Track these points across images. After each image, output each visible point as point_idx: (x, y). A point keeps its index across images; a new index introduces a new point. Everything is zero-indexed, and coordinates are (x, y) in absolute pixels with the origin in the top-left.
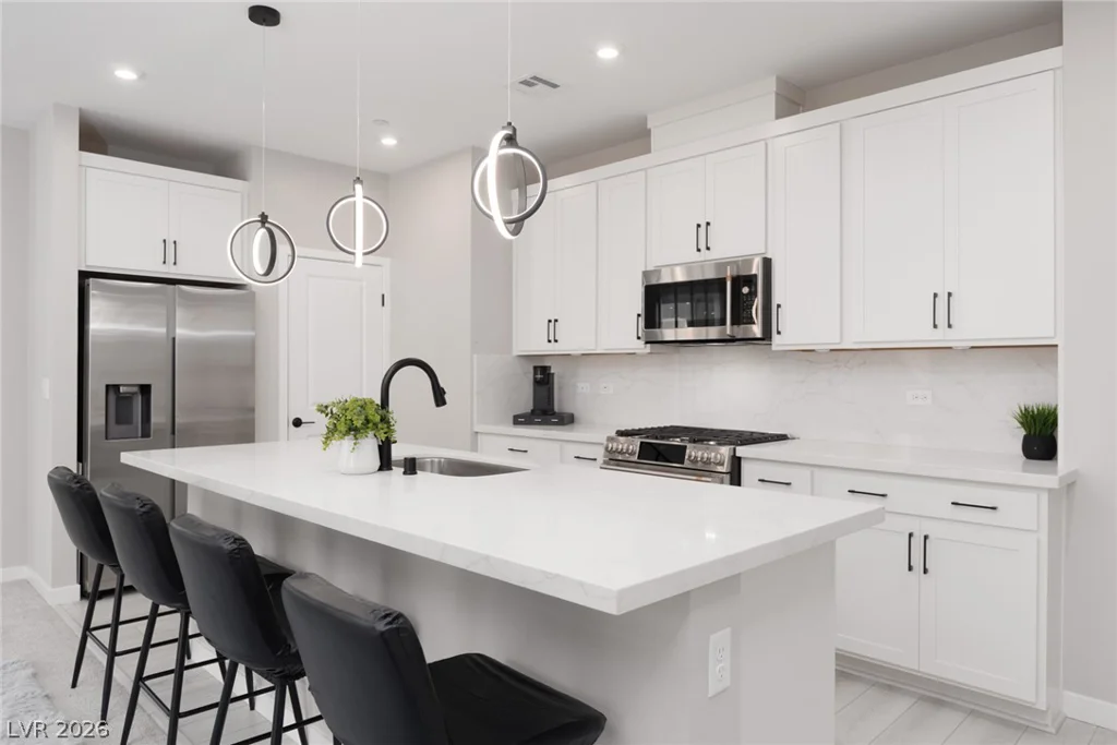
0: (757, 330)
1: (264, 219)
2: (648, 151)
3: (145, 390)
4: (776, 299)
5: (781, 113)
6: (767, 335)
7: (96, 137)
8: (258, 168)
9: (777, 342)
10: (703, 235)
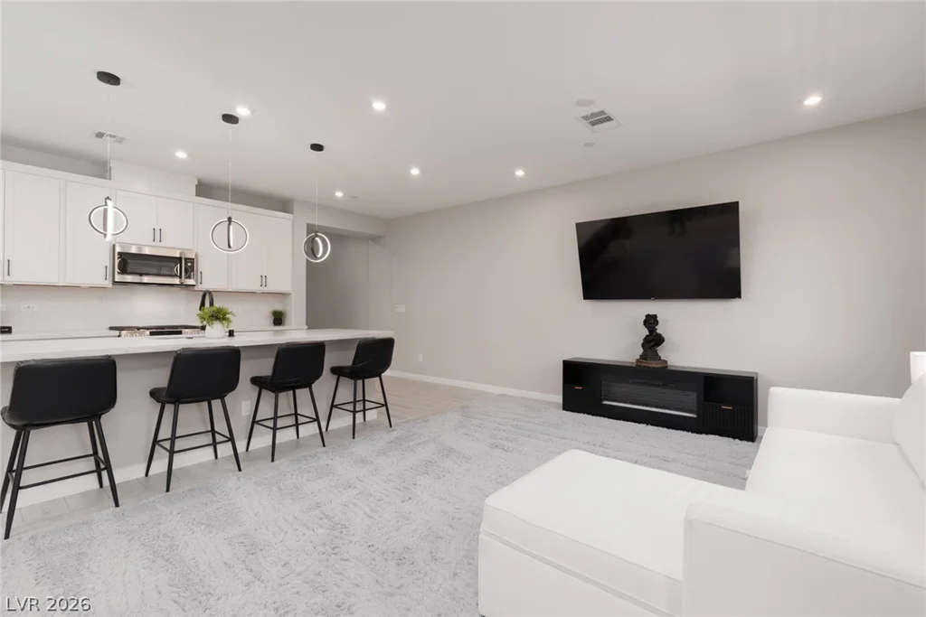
0: (193, 282)
4: (199, 269)
5: (201, 195)
10: (157, 234)
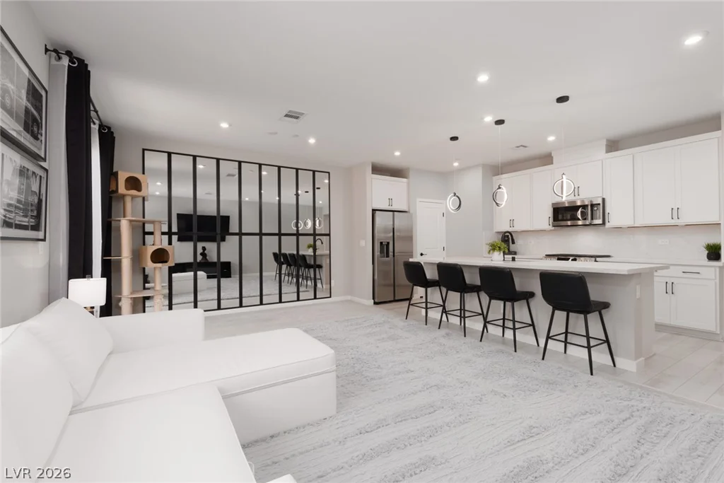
0: (600, 221)
1: (455, 194)
2: (552, 163)
3: (388, 243)
4: (607, 212)
5: (608, 151)
6: (604, 223)
7: (378, 170)
8: (411, 174)
9: (608, 225)
10: (576, 191)
